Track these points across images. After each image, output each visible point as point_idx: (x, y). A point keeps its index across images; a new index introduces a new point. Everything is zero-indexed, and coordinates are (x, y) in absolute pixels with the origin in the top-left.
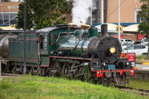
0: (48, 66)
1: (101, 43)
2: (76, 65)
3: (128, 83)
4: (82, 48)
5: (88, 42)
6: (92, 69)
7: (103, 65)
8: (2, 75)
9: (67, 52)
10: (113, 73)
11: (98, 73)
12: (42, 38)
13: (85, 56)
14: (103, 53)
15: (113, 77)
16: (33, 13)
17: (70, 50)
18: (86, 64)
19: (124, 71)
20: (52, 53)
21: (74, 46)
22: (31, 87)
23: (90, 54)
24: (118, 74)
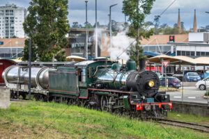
0: (86, 98)
1: (140, 77)
2: (115, 97)
3: (166, 115)
4: (120, 82)
5: (127, 76)
6: (132, 102)
7: (142, 99)
8: (11, 100)
9: (106, 85)
10: (152, 107)
11: (138, 106)
12: (80, 71)
13: (123, 90)
14: (142, 87)
15: (152, 110)
16: (37, 47)
17: (108, 83)
18: (126, 97)
19: (163, 104)
20: (90, 85)
21: (112, 79)
22: (35, 111)
23: (128, 87)
24: (157, 107)
